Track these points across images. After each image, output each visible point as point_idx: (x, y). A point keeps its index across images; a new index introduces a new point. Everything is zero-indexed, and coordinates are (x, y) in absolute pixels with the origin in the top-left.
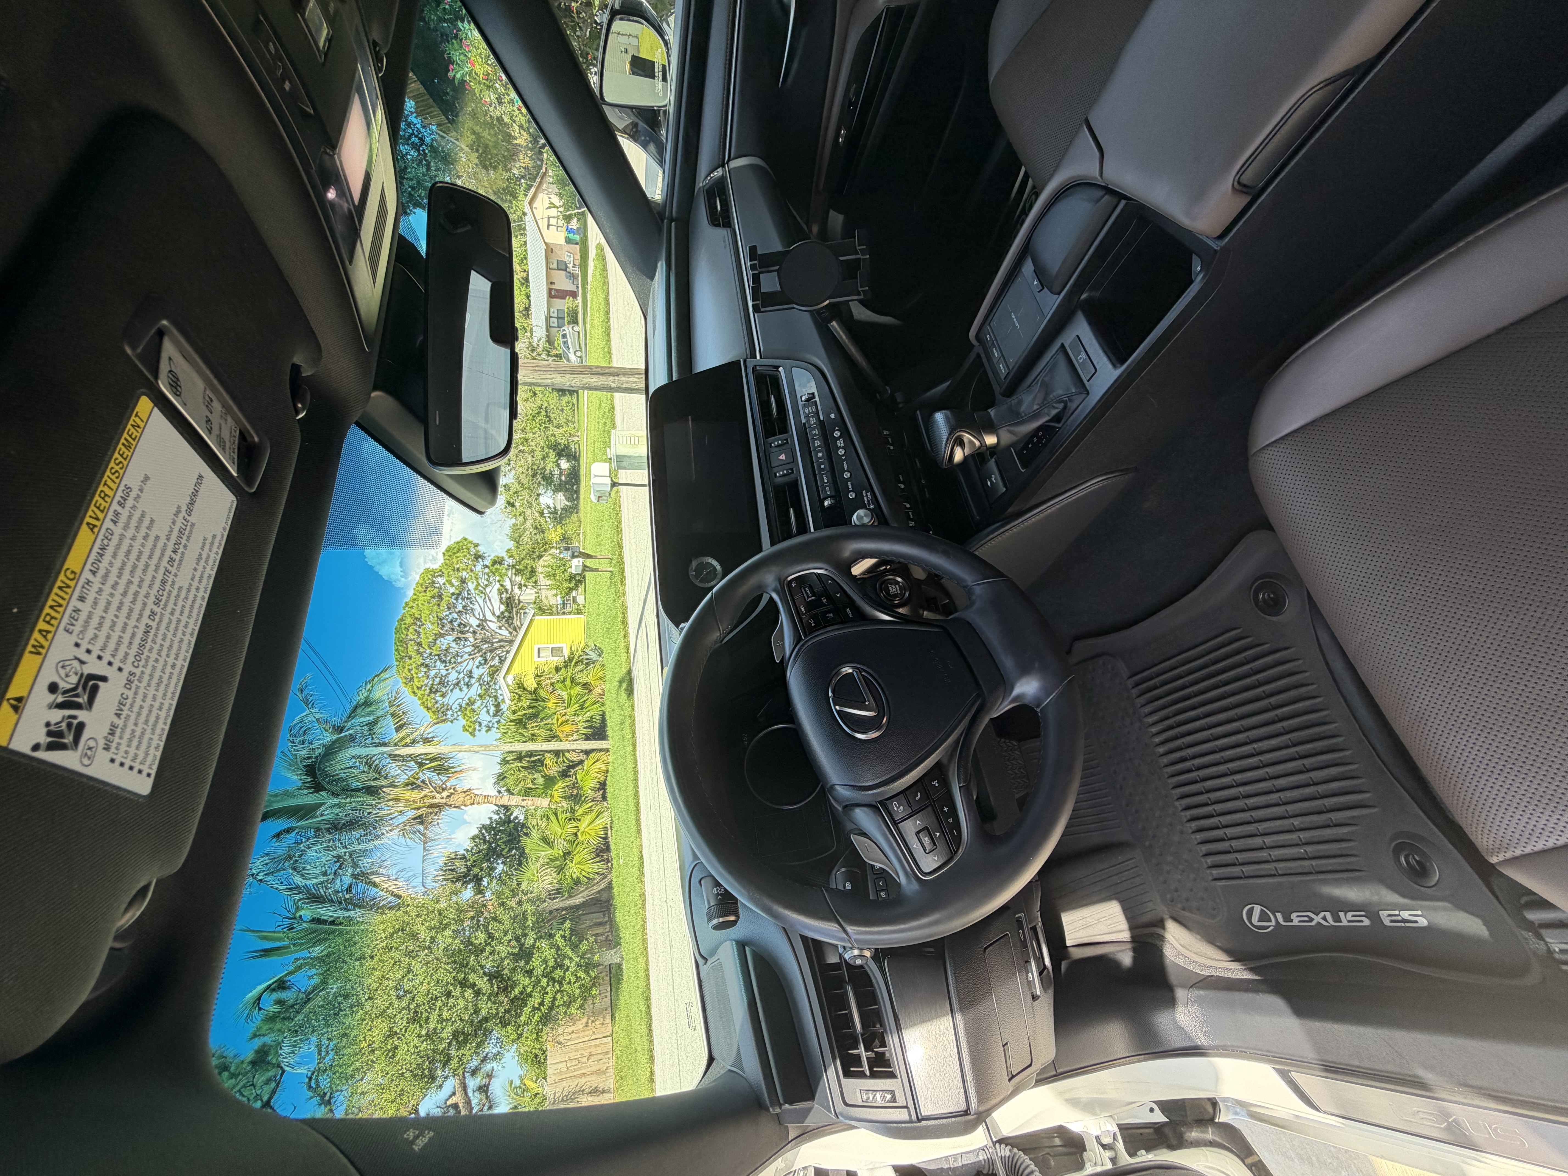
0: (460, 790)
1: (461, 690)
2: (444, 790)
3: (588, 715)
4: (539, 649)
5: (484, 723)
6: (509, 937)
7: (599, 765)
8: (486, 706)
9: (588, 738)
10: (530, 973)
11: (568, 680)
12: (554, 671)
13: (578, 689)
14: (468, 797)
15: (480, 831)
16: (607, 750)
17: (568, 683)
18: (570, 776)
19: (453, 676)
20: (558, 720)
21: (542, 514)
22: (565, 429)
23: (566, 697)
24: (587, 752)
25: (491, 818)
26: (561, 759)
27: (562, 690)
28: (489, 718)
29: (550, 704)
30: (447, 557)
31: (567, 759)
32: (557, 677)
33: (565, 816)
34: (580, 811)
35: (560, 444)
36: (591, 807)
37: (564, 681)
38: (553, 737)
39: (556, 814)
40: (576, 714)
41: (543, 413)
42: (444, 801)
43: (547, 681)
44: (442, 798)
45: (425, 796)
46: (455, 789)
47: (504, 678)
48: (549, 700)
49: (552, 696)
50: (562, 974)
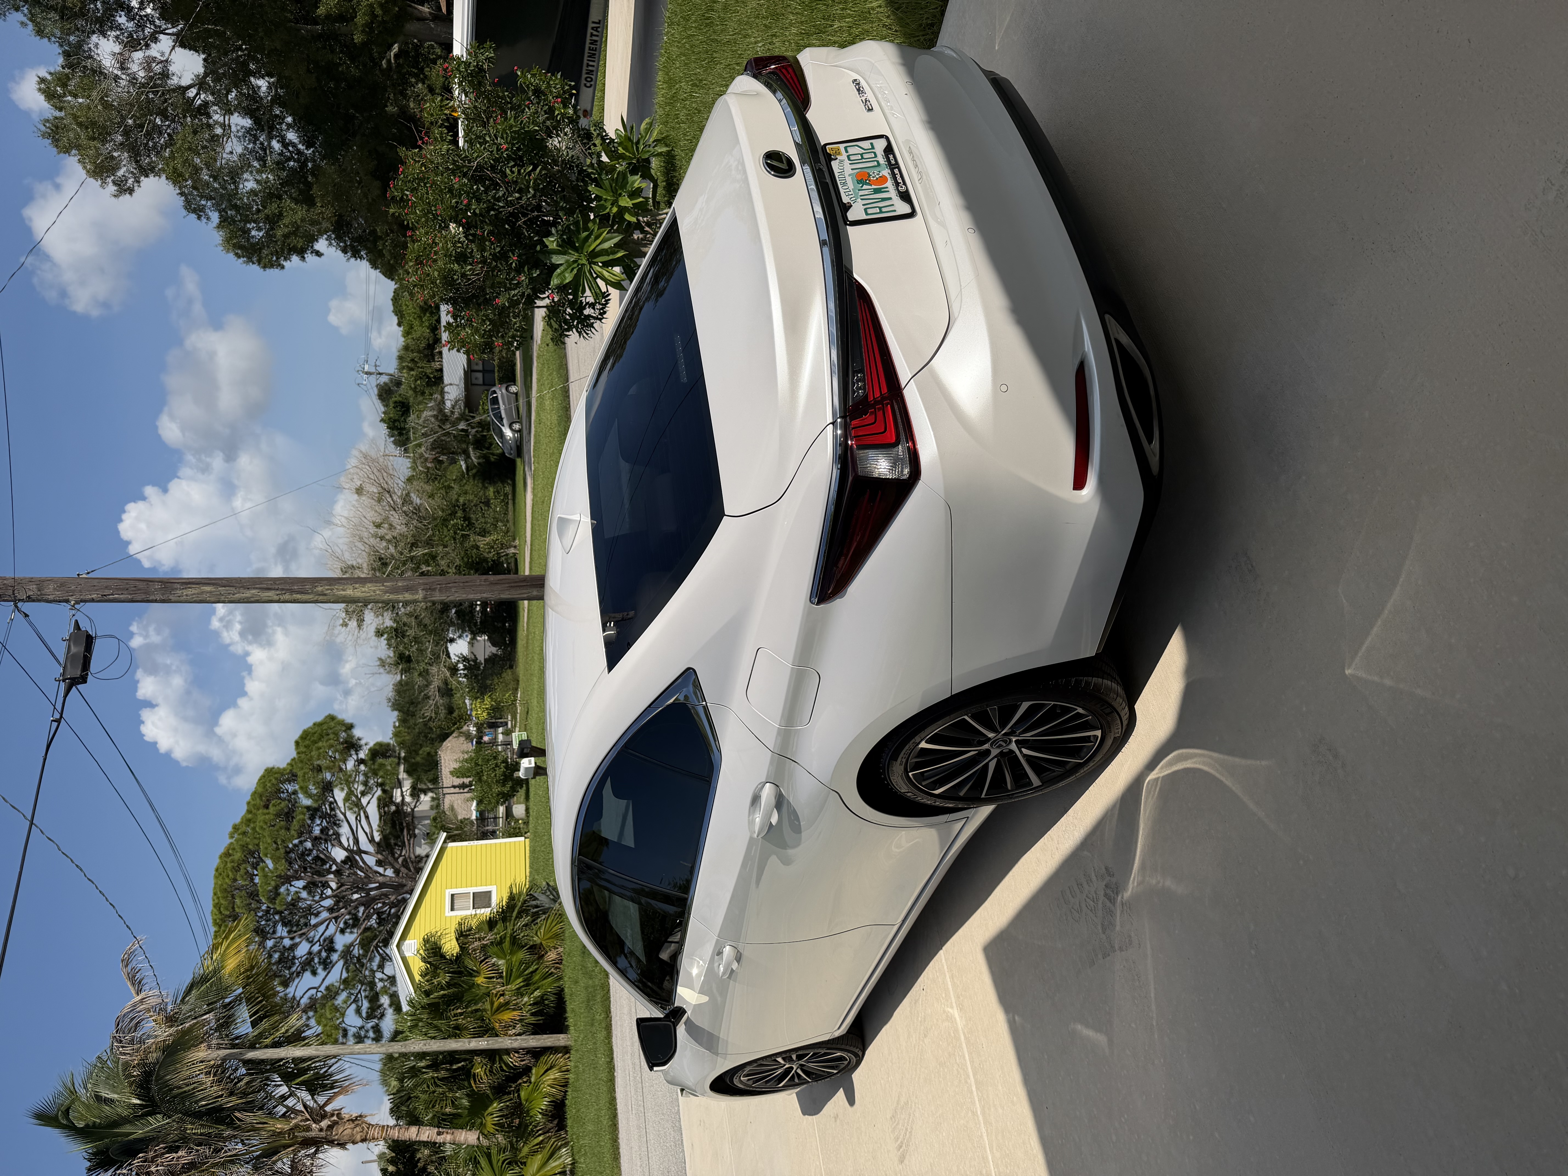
0: (347, 1117)
1: (314, 973)
2: (324, 1116)
3: (537, 993)
4: (453, 895)
5: (352, 1031)
7: (554, 1075)
8: (355, 1001)
9: (537, 1030)
11: (508, 939)
12: (486, 927)
13: (522, 955)
14: (358, 1129)
16: (566, 1050)
17: (507, 944)
18: (509, 1093)
19: (302, 950)
20: (492, 1003)
21: (454, 670)
22: (494, 537)
23: (504, 968)
24: (537, 1053)
26: (497, 1065)
27: (499, 957)
28: (359, 1022)
29: (480, 980)
30: (302, 749)
31: (507, 1065)
32: (490, 937)
33: (502, 1157)
34: (526, 1150)
35: (485, 560)
36: (541, 1142)
37: (500, 943)
38: (486, 1030)
39: (489, 1156)
40: (519, 993)
41: (460, 514)
42: (323, 1134)
43: (477, 944)
44: (321, 1130)
45: (297, 1126)
46: (339, 1115)
47: (398, 946)
48: (478, 973)
49: (484, 966)
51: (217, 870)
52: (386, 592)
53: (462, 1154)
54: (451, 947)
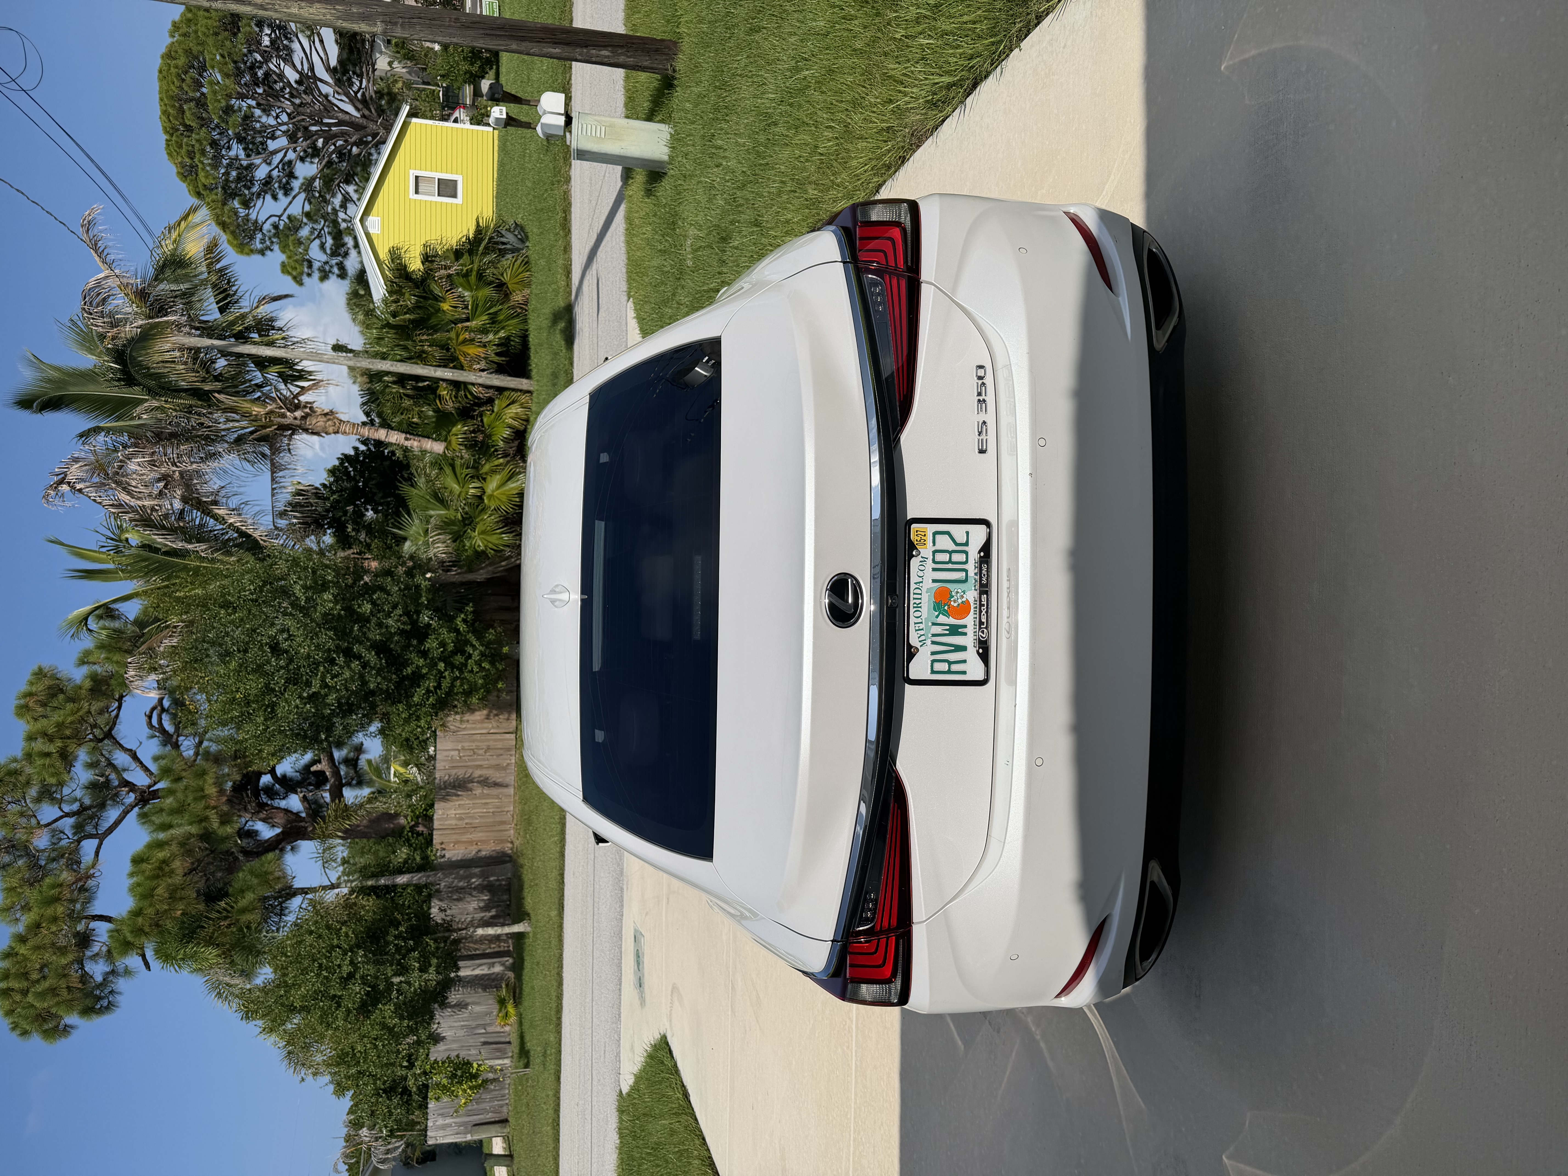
0: (319, 411)
1: (275, 198)
2: (297, 407)
3: (502, 334)
4: (417, 177)
5: (316, 265)
6: (399, 611)
7: (515, 409)
8: (319, 236)
9: (500, 370)
10: (424, 654)
11: (474, 273)
12: (452, 256)
13: (487, 292)
14: (330, 423)
15: (342, 464)
16: (526, 392)
17: (473, 278)
18: (473, 418)
23: (469, 301)
24: (500, 390)
25: (356, 449)
26: (462, 393)
27: (464, 288)
28: (324, 258)
31: (471, 394)
32: (456, 267)
33: (465, 470)
34: (486, 468)
36: (501, 465)
37: (467, 275)
38: (451, 361)
39: (453, 466)
40: (484, 330)
42: (298, 422)
43: (443, 272)
44: (295, 418)
45: (271, 412)
46: (311, 408)
47: (362, 220)
48: (444, 300)
49: (449, 296)
50: (463, 660)
51: (160, 72)
52: (338, 18)
53: (427, 459)
54: (415, 265)
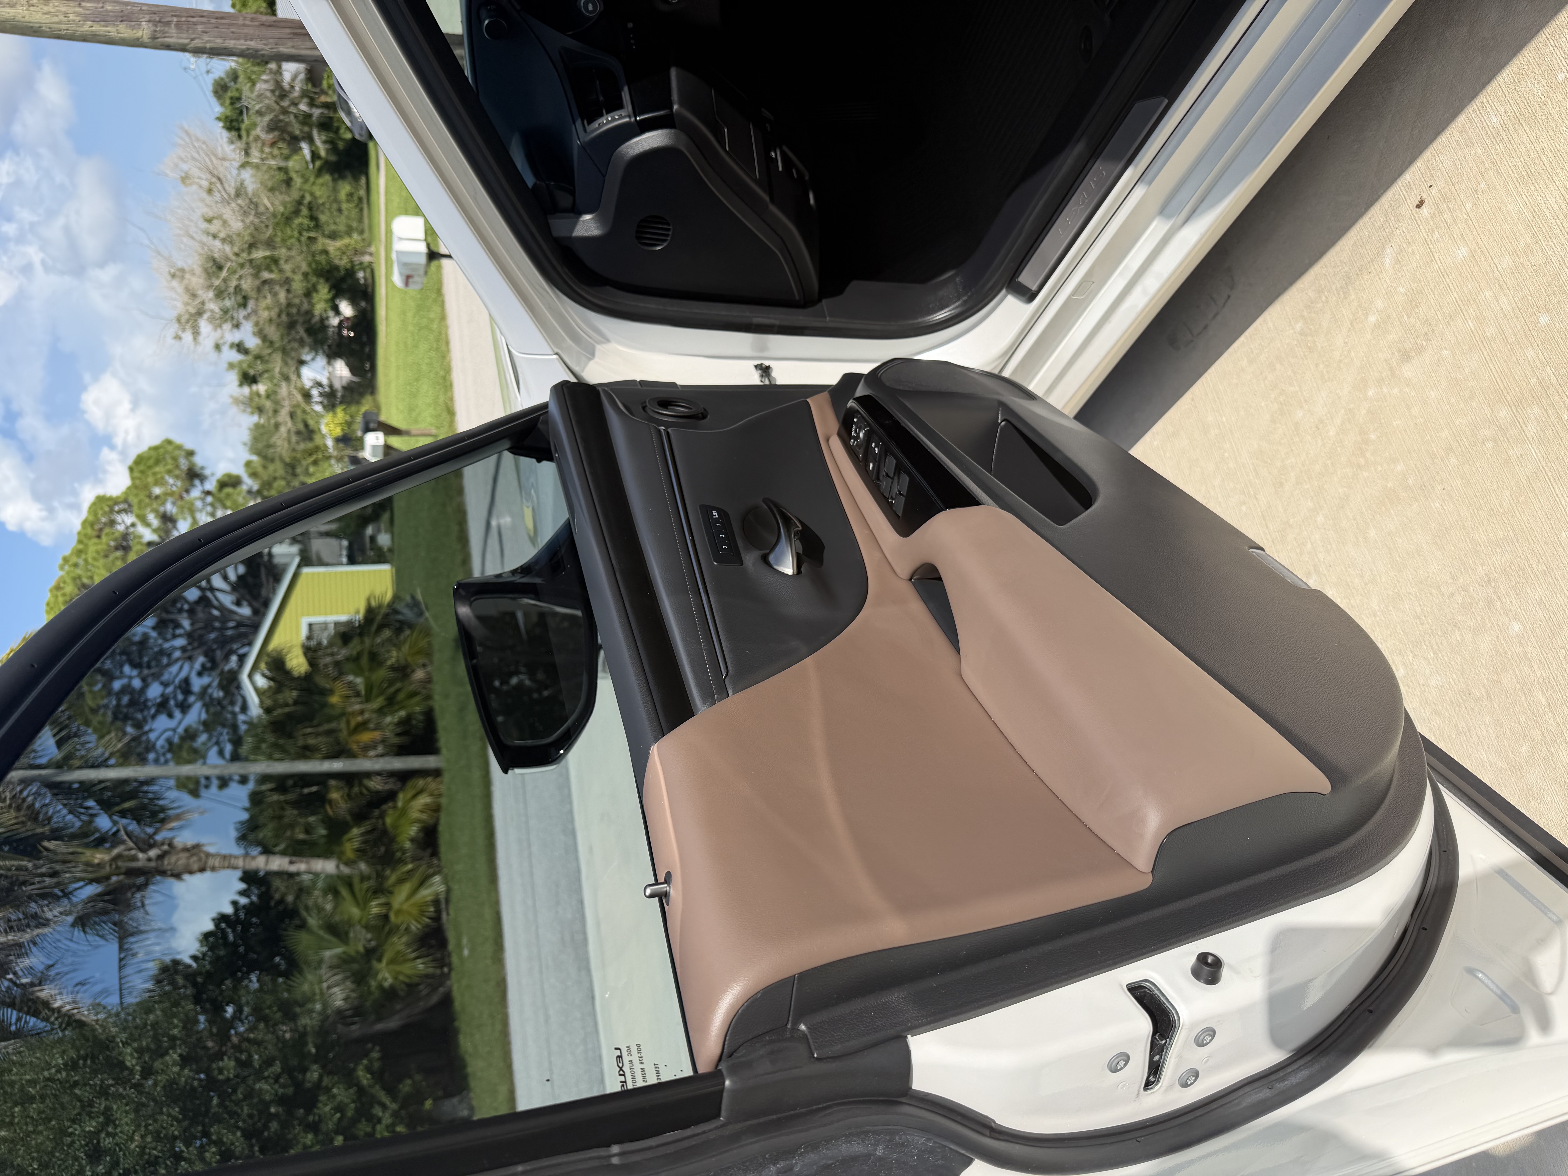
0: (181, 845)
1: (170, 715)
2: (152, 845)
3: (403, 713)
4: (310, 625)
6: (277, 1068)
7: (424, 800)
9: (402, 751)
10: (314, 1128)
11: (366, 655)
12: (339, 642)
13: (382, 673)
14: (195, 858)
15: (217, 926)
16: (436, 773)
17: (364, 661)
18: (372, 818)
19: (154, 691)
20: (348, 723)
21: (307, 396)
22: (346, 241)
23: (362, 688)
24: (403, 777)
25: (235, 903)
26: (356, 789)
27: (356, 675)
29: (334, 699)
30: (136, 474)
31: (368, 789)
32: (343, 653)
33: (366, 885)
34: (393, 879)
35: (337, 268)
36: (411, 870)
37: (357, 659)
38: (341, 751)
39: (350, 885)
40: (381, 712)
41: (305, 211)
42: (153, 864)
43: (328, 660)
44: (149, 860)
45: (119, 857)
46: (170, 845)
47: (250, 676)
48: (331, 692)
49: (338, 685)
50: (369, 1129)
53: (320, 884)
54: (297, 663)
